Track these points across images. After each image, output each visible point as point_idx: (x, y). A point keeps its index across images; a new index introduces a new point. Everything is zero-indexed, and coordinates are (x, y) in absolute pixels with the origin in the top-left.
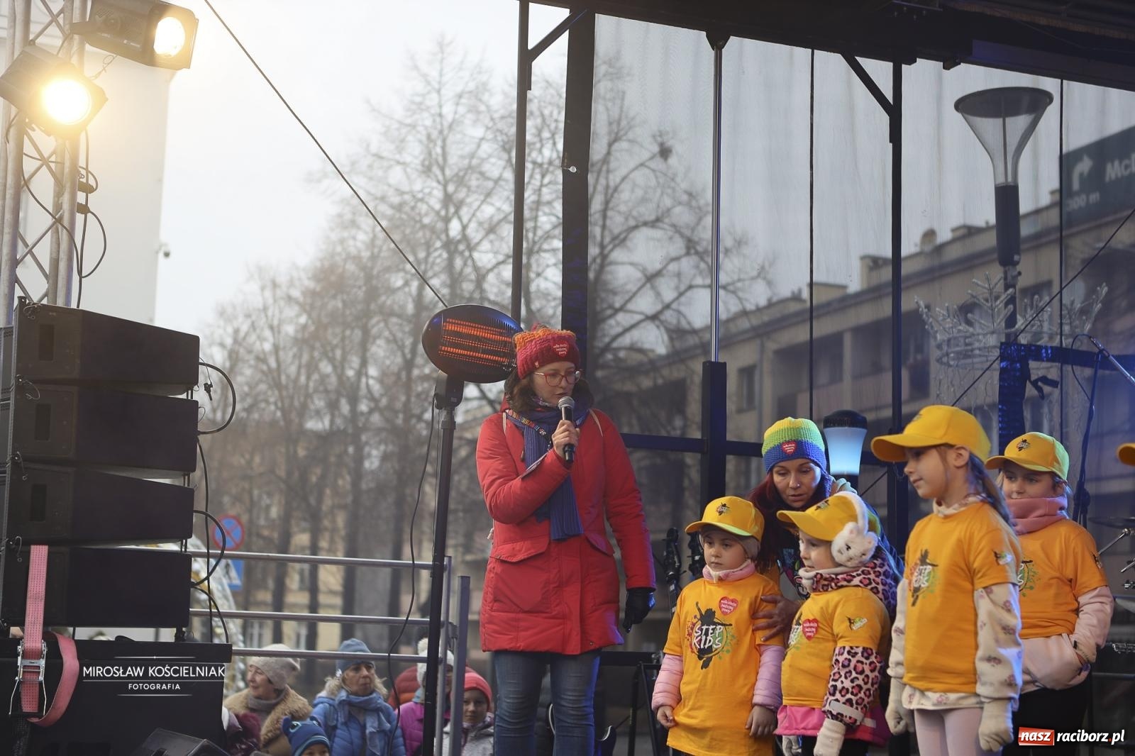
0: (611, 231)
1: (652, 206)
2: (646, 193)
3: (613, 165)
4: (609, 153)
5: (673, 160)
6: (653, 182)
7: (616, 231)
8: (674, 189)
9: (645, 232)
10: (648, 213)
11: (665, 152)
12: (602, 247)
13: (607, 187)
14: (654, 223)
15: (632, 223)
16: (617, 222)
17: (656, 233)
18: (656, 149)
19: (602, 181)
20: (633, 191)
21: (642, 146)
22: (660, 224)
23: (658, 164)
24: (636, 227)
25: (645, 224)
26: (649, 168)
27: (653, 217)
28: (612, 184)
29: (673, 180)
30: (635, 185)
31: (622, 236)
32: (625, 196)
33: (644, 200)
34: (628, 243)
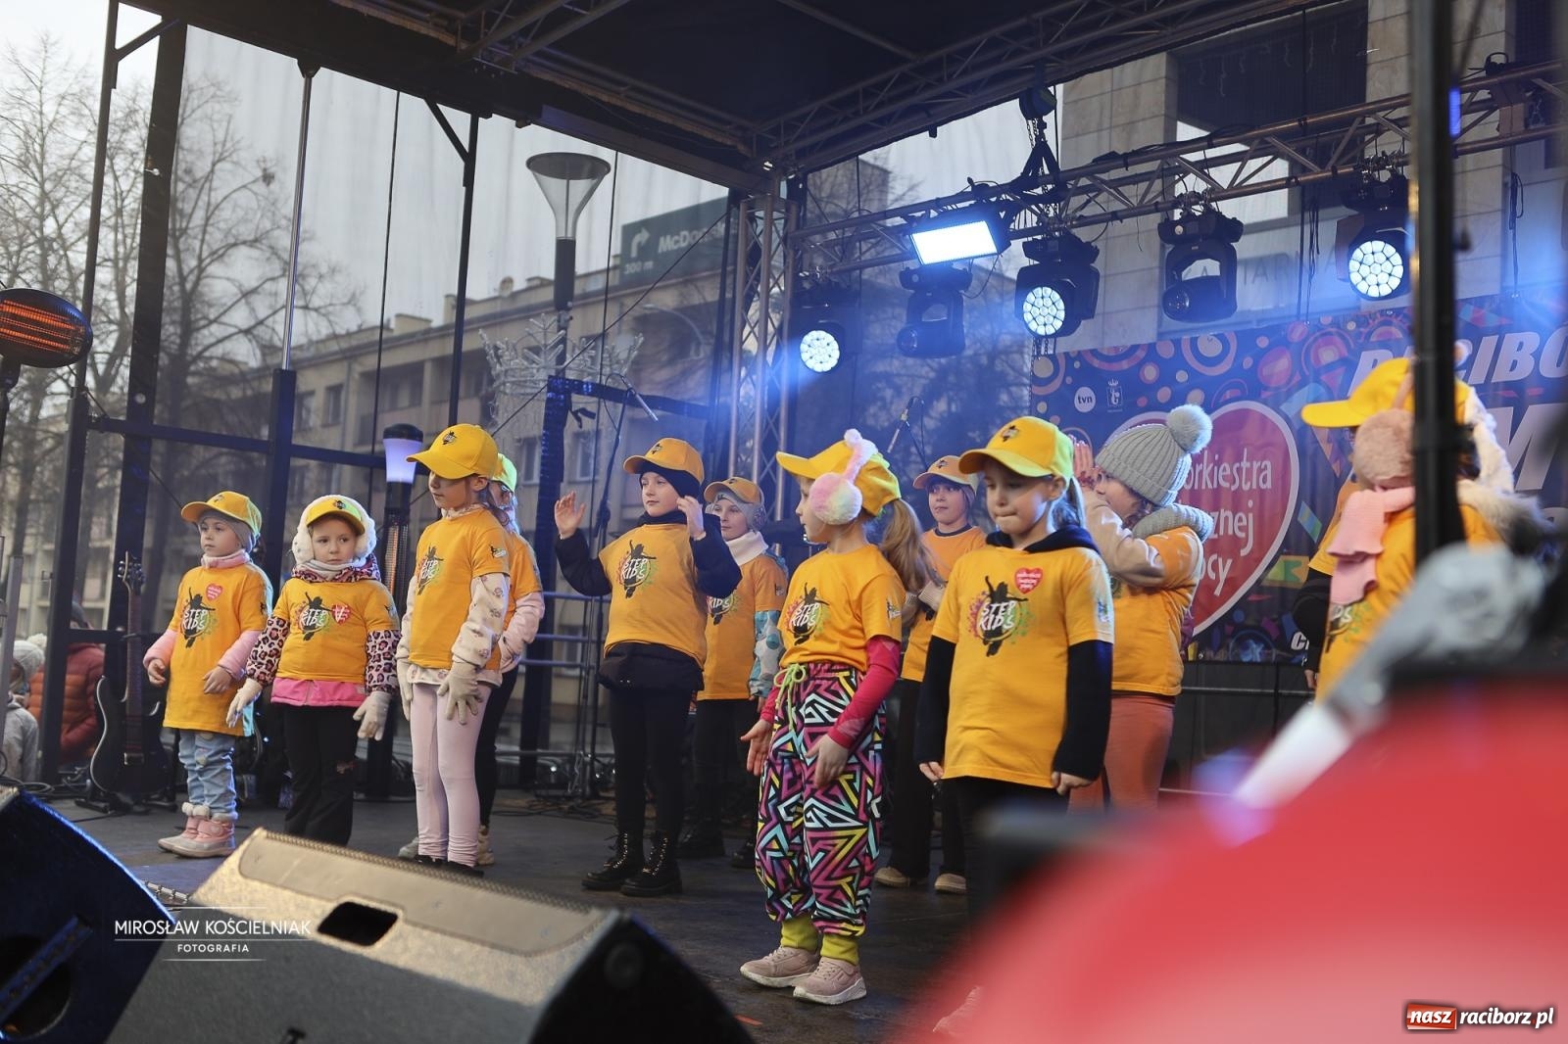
0: (209, 245)
1: (251, 226)
2: (246, 214)
3: (215, 183)
4: (212, 171)
5: (274, 186)
6: (254, 205)
7: (215, 247)
8: (274, 214)
9: (244, 250)
10: (246, 232)
11: (268, 178)
12: (200, 260)
13: (209, 204)
14: (253, 243)
15: (232, 240)
16: (215, 238)
17: (255, 253)
18: (259, 174)
19: (204, 198)
20: (234, 211)
21: (245, 169)
22: (258, 245)
23: (261, 187)
24: (235, 245)
25: (244, 243)
26: (250, 190)
27: (252, 237)
28: (213, 201)
29: (273, 204)
30: (235, 206)
31: (221, 252)
32: (226, 214)
33: (244, 220)
34: (226, 259)
